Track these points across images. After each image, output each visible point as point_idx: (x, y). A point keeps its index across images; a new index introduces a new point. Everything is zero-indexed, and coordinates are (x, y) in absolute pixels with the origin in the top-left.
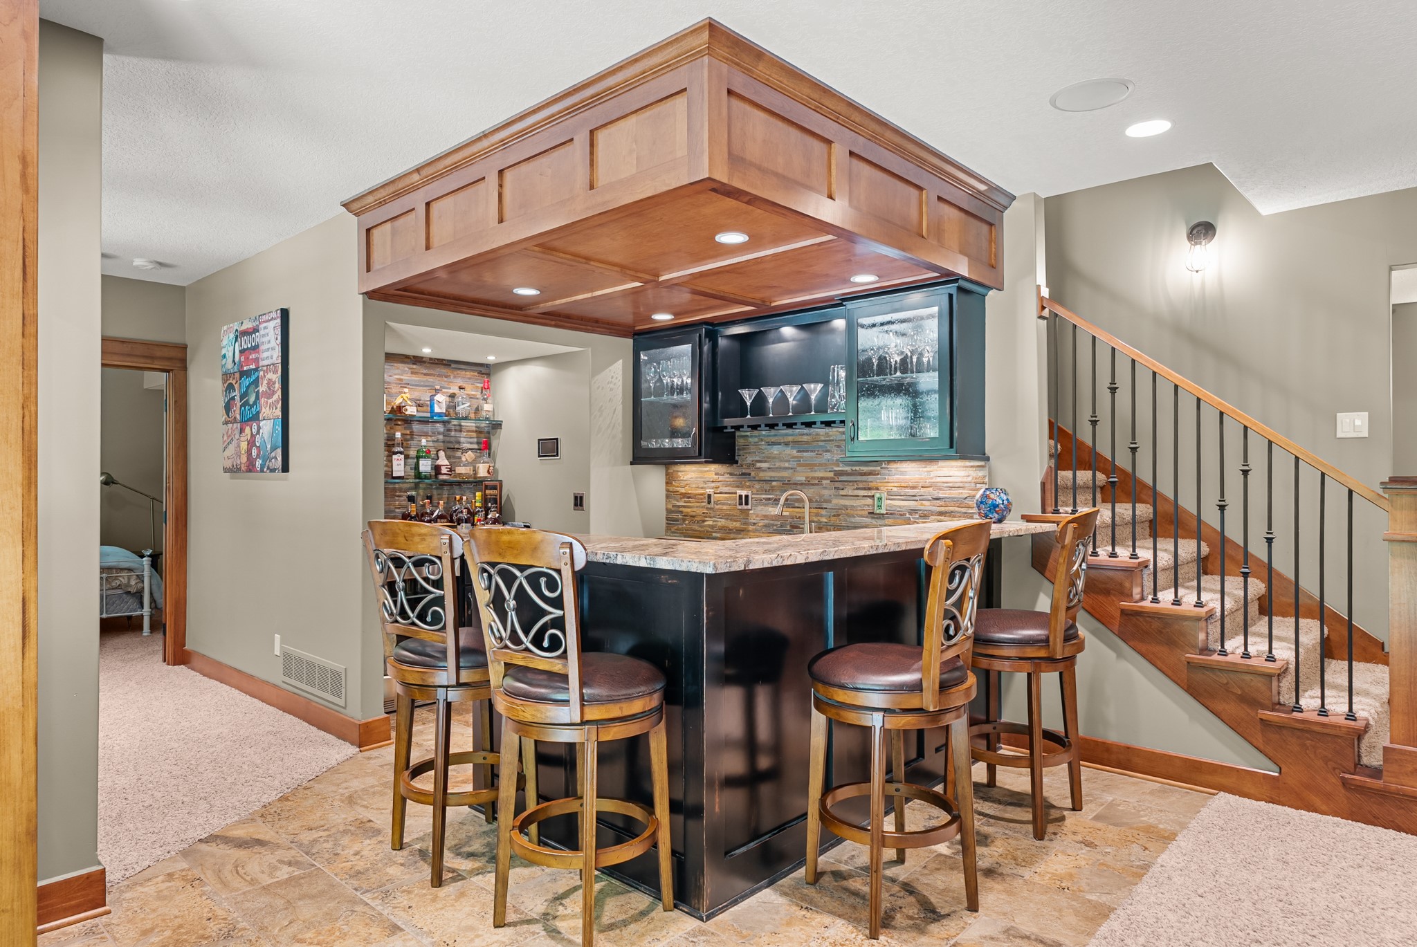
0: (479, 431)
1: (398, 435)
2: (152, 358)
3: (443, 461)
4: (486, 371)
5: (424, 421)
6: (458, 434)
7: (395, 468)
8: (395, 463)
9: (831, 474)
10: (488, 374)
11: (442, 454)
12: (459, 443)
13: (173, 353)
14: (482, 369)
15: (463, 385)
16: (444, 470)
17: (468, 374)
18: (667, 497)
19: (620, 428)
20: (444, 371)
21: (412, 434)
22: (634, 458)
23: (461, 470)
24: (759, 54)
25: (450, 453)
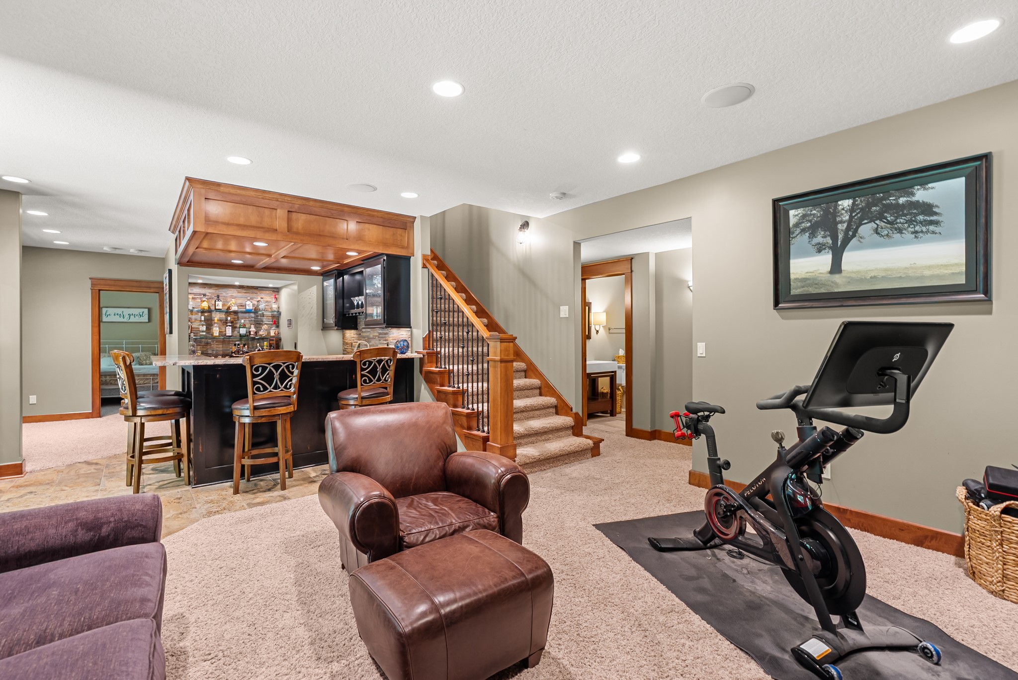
0: (273, 316)
1: (229, 318)
2: (150, 287)
3: (253, 329)
4: (277, 290)
5: (242, 312)
6: (262, 318)
7: (227, 332)
8: (227, 330)
9: (378, 334)
10: (278, 292)
11: (252, 326)
12: (263, 321)
13: (158, 285)
14: (275, 290)
15: (262, 297)
16: (252, 333)
17: (267, 292)
18: (343, 344)
19: (315, 315)
20: (255, 291)
21: (238, 318)
22: (323, 328)
23: (261, 333)
24: (219, 185)
25: (257, 325)
